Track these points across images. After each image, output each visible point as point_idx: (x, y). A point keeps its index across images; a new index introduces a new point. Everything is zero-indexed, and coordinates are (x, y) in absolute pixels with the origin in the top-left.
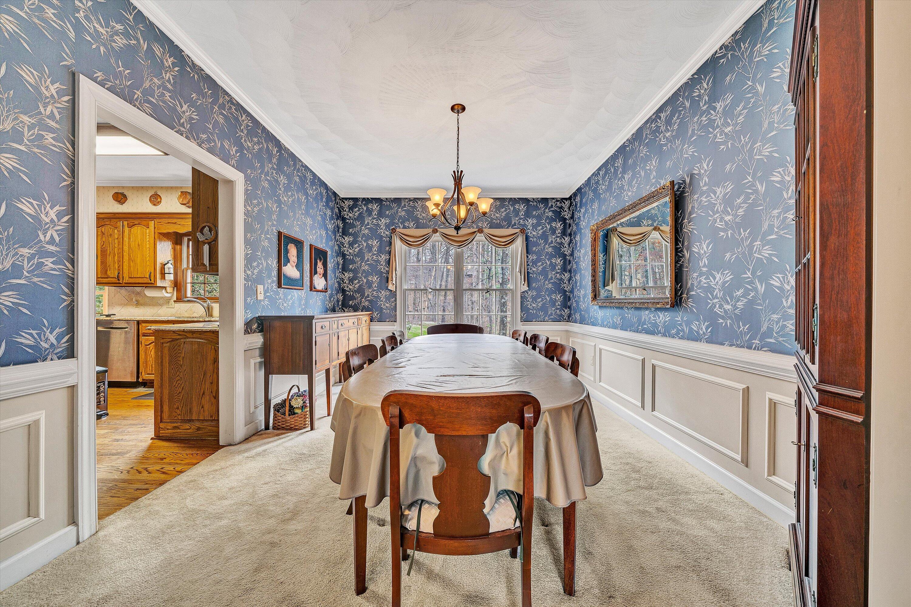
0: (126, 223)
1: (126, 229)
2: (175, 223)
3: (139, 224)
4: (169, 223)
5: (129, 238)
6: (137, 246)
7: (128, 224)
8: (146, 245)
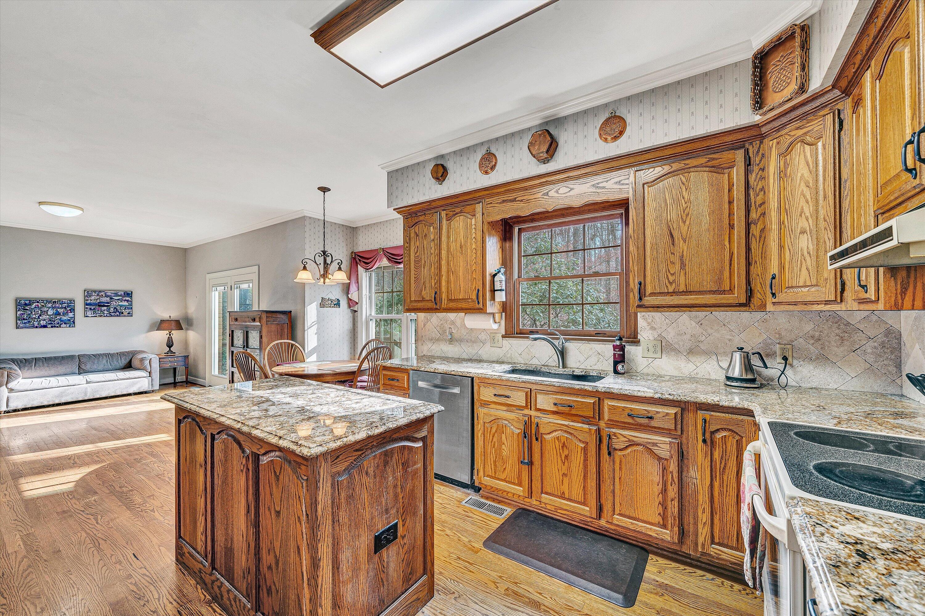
0: (443, 214)
1: (444, 222)
2: (514, 200)
3: (461, 212)
4: (504, 201)
5: (448, 237)
6: (458, 248)
7: (446, 215)
8: (471, 244)
